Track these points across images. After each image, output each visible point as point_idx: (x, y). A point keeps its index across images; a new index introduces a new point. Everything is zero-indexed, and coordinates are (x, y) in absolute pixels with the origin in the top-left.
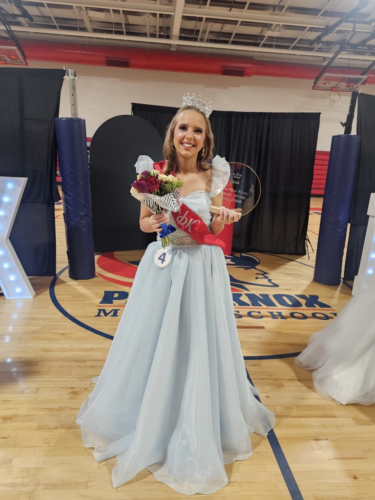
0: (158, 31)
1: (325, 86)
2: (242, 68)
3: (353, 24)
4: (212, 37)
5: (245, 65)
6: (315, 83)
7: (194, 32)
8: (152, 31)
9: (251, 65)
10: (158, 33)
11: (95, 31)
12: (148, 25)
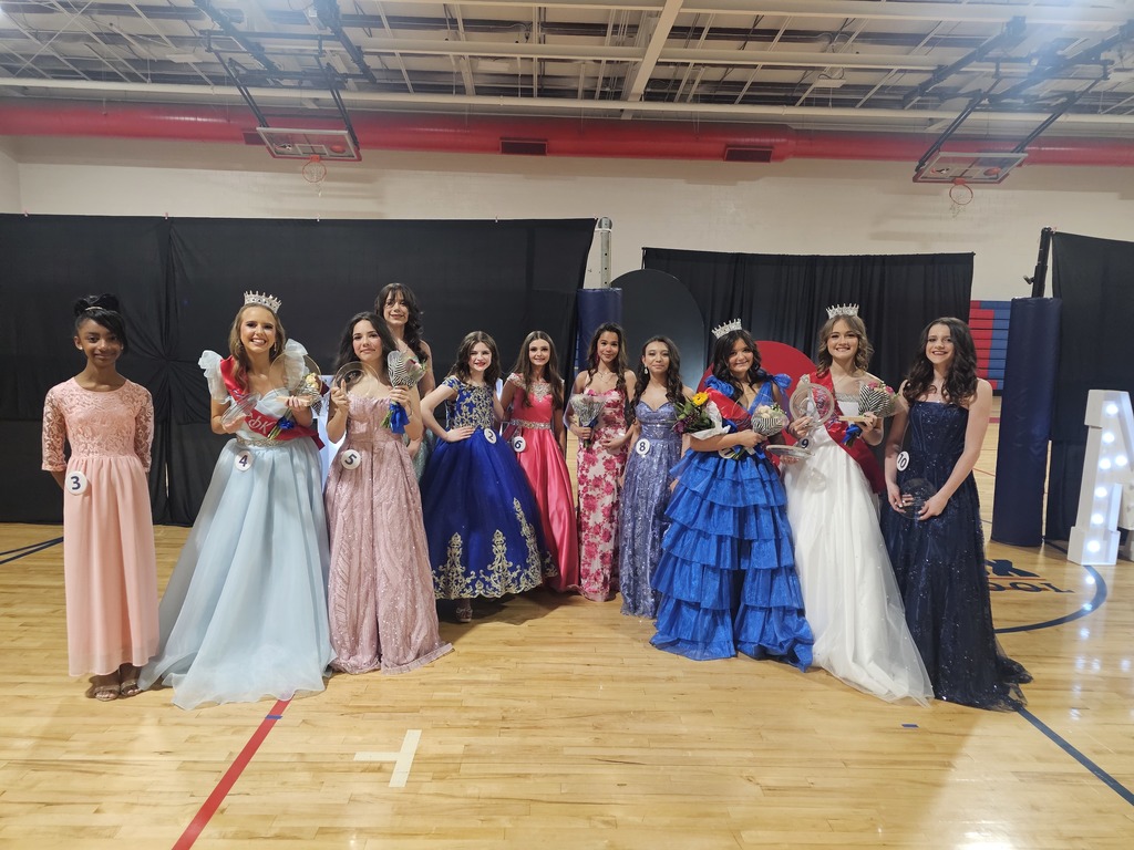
0: (599, 85)
1: (939, 175)
2: (767, 147)
3: (994, 64)
4: (703, 91)
5: (773, 140)
6: (917, 169)
7: (671, 84)
8: (587, 87)
9: (783, 140)
10: (599, 89)
11: (480, 91)
12: (582, 76)
